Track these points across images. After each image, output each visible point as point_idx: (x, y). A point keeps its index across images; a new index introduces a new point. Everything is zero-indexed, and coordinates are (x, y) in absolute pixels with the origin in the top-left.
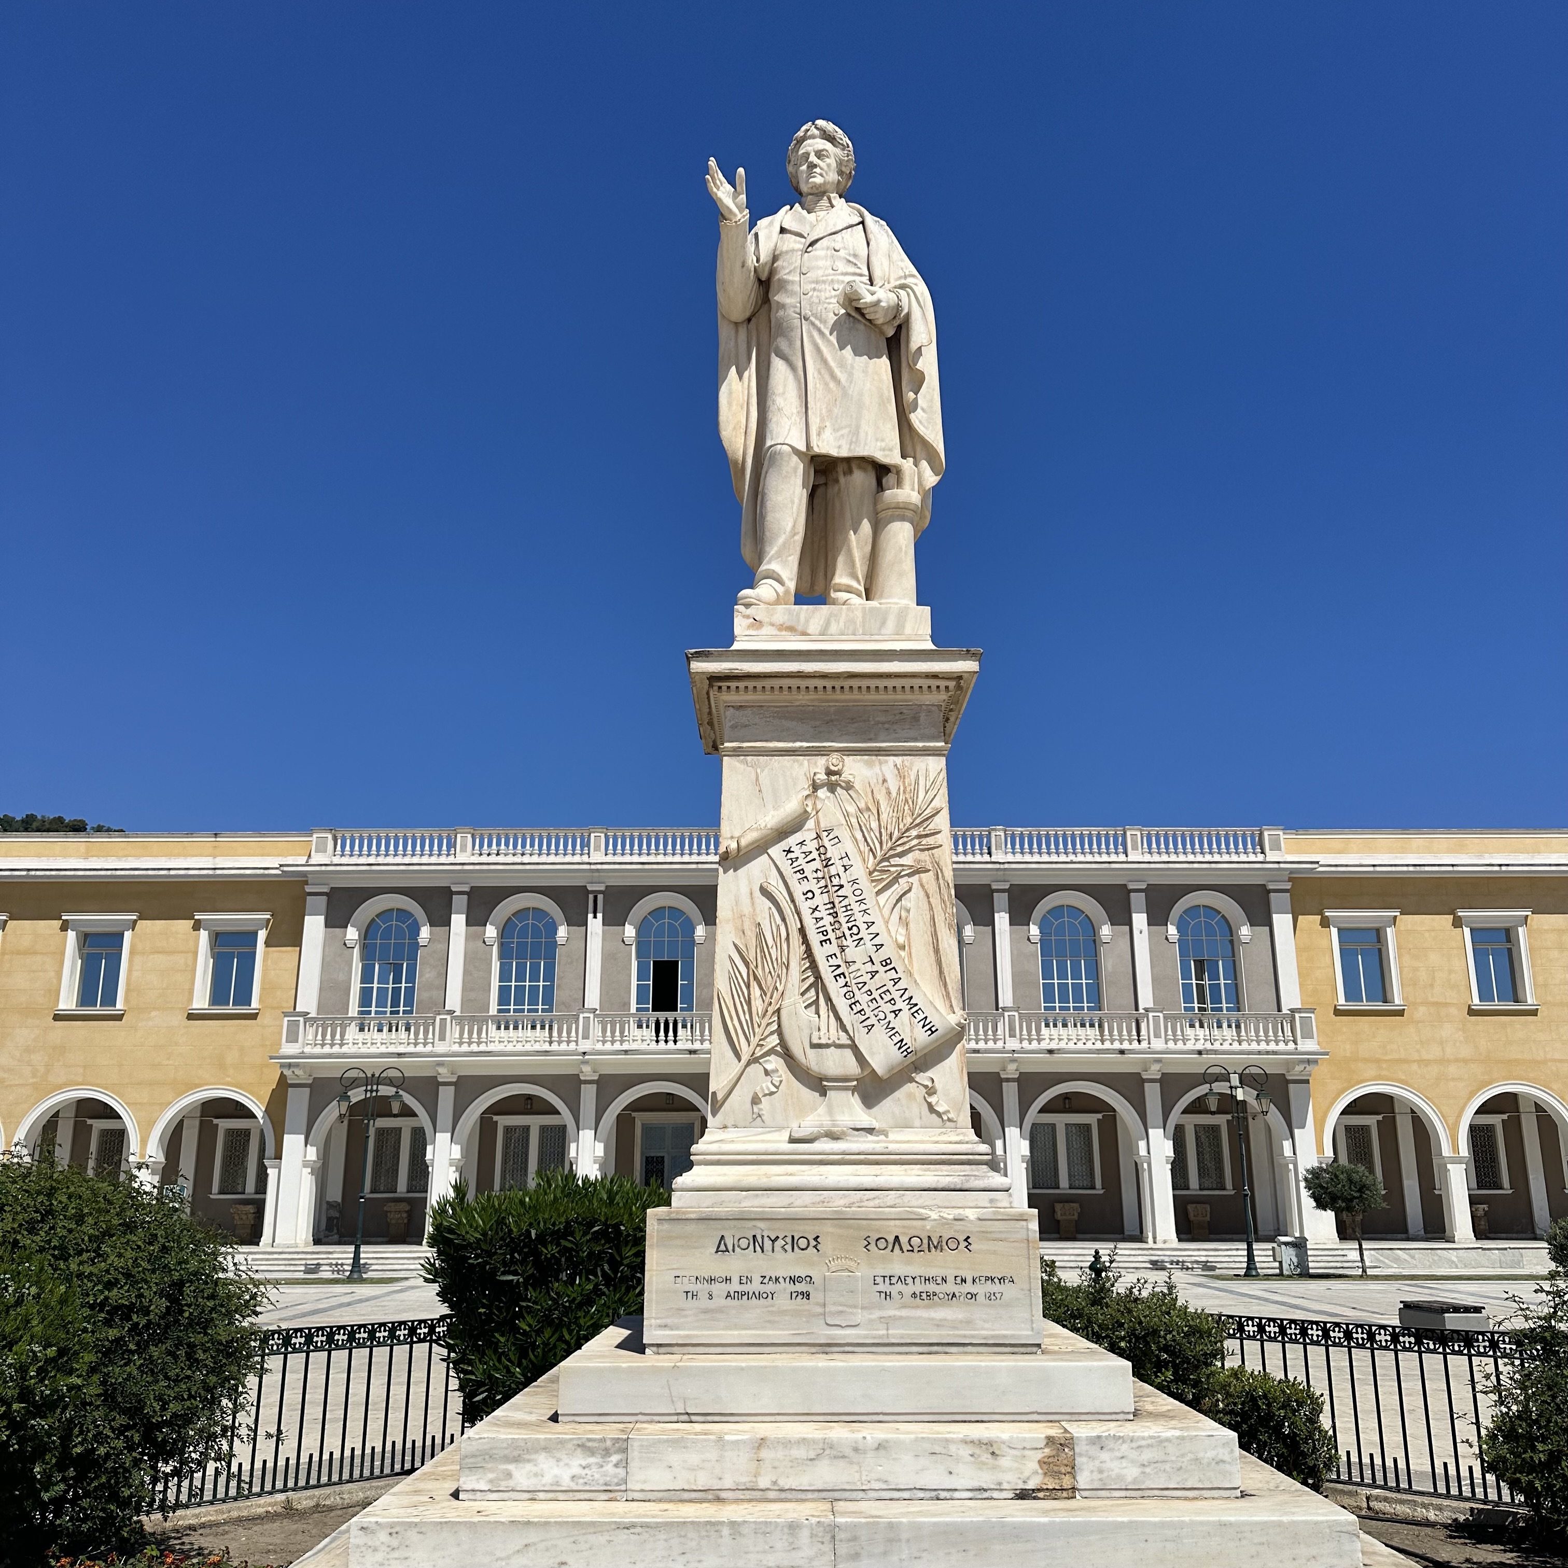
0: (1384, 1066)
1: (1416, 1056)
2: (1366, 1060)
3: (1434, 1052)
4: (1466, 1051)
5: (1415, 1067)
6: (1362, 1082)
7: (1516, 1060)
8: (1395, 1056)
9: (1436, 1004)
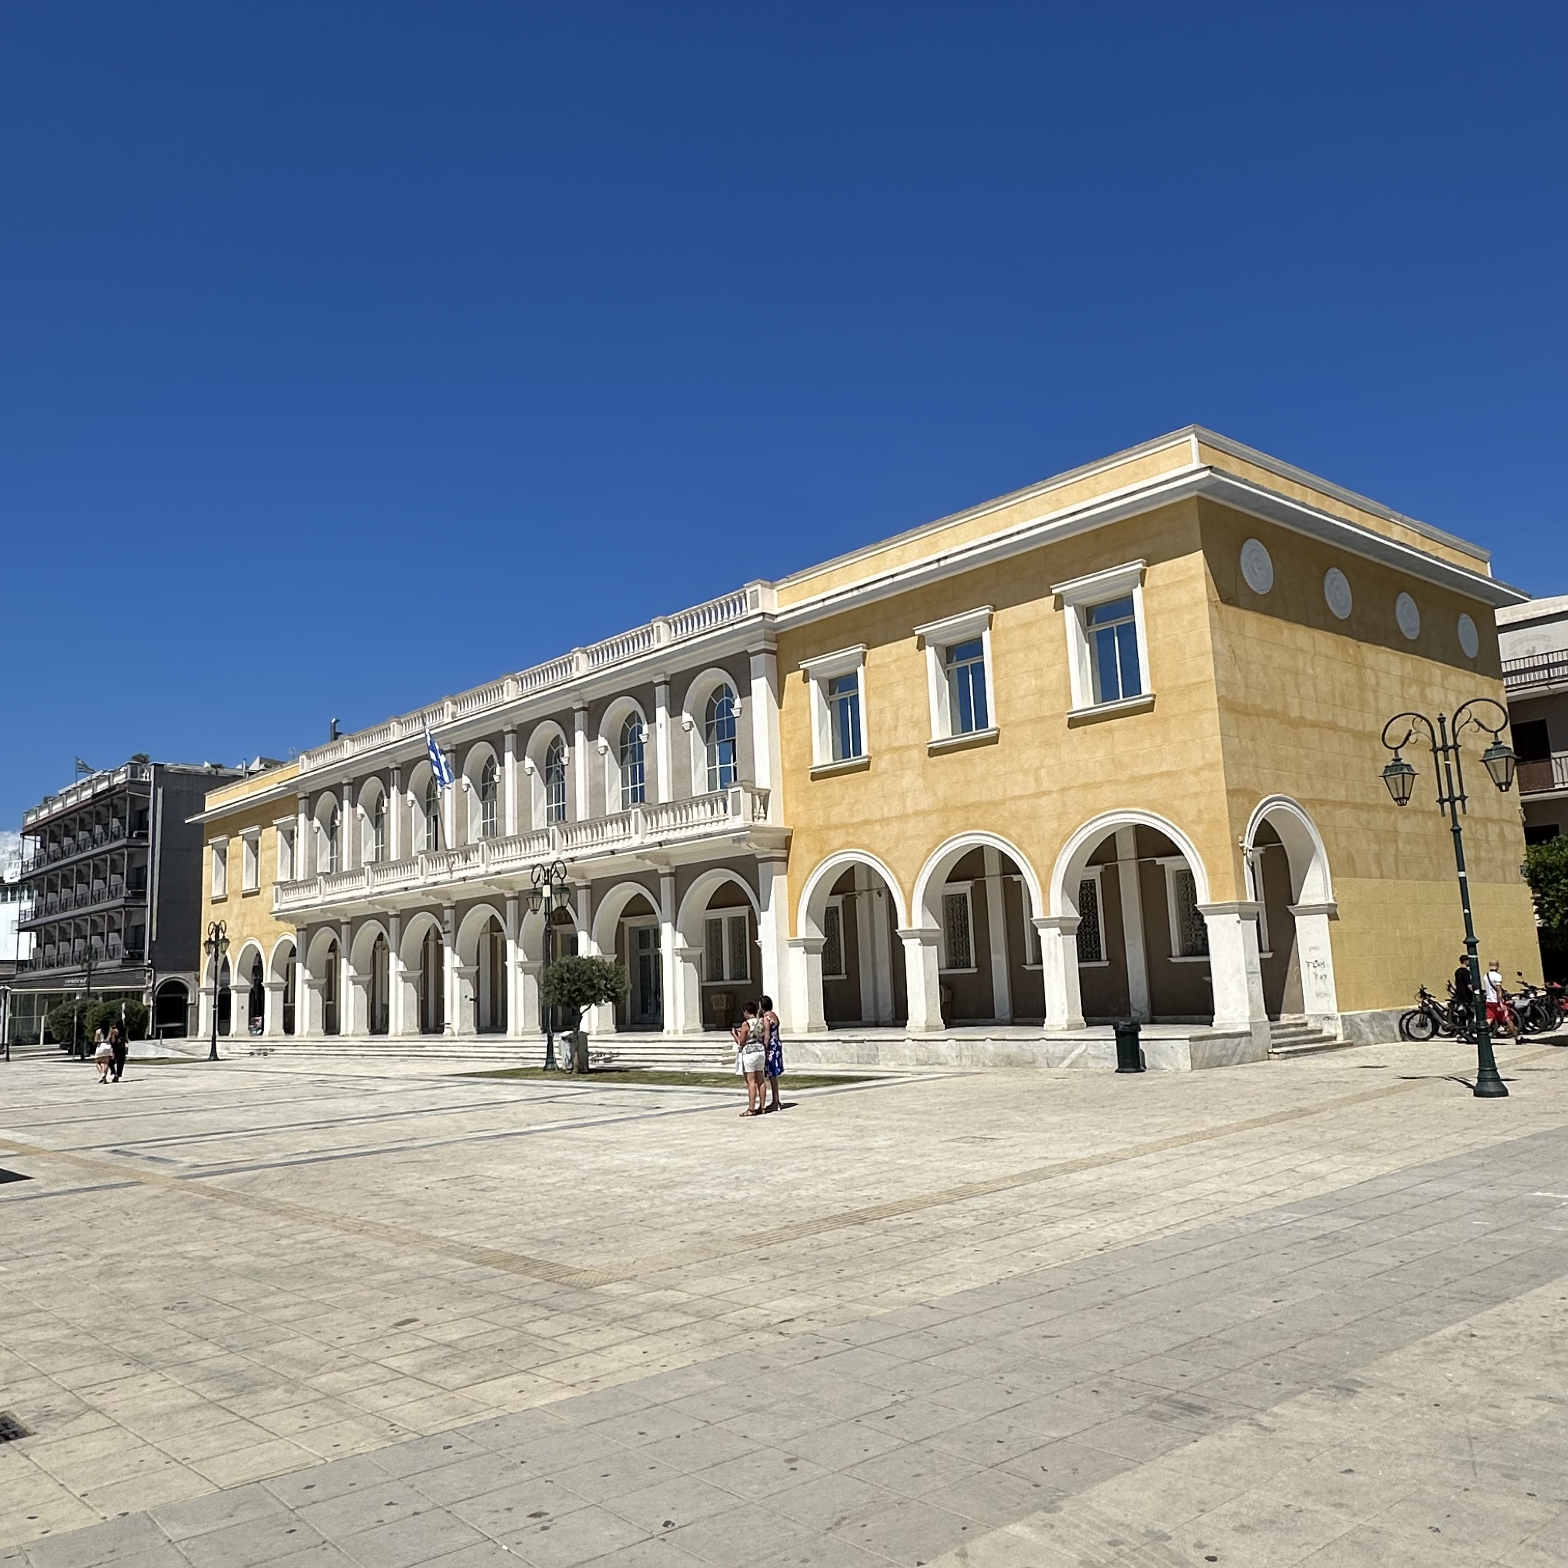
0: (851, 830)
1: (878, 816)
2: (836, 827)
3: (894, 808)
4: (925, 802)
5: (877, 827)
6: (833, 851)
7: (973, 804)
8: (861, 818)
9: (898, 749)
